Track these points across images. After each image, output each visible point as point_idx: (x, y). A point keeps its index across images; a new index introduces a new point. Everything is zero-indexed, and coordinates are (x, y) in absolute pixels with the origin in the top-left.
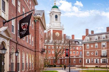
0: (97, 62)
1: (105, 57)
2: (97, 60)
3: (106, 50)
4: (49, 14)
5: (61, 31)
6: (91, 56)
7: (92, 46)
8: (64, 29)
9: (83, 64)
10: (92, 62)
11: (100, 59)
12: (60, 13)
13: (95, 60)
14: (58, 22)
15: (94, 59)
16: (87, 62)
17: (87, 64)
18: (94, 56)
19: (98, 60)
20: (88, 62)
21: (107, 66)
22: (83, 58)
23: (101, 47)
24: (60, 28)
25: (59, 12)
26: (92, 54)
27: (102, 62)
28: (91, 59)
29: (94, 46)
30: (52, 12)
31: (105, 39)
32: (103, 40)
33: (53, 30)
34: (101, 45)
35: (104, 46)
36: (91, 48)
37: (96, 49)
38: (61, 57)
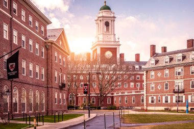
0: (167, 101)
1: (181, 92)
2: (167, 98)
3: (182, 80)
4: (95, 20)
5: (116, 49)
6: (157, 92)
7: (159, 75)
8: (120, 45)
9: (145, 104)
10: (159, 101)
11: (172, 96)
12: (114, 17)
13: (164, 97)
14: (110, 33)
15: (162, 96)
16: (150, 102)
17: (151, 104)
18: (162, 91)
19: (169, 97)
20: (152, 102)
21: (179, 109)
22: (145, 94)
23: (174, 76)
24: (113, 43)
25: (112, 15)
26: (159, 87)
27: (176, 102)
28: (157, 96)
29: (163, 74)
30: (99, 17)
31: (181, 62)
32: (177, 63)
33: (102, 49)
34: (174, 72)
35: (179, 73)
36: (157, 78)
37: (166, 79)
38: (113, 94)
